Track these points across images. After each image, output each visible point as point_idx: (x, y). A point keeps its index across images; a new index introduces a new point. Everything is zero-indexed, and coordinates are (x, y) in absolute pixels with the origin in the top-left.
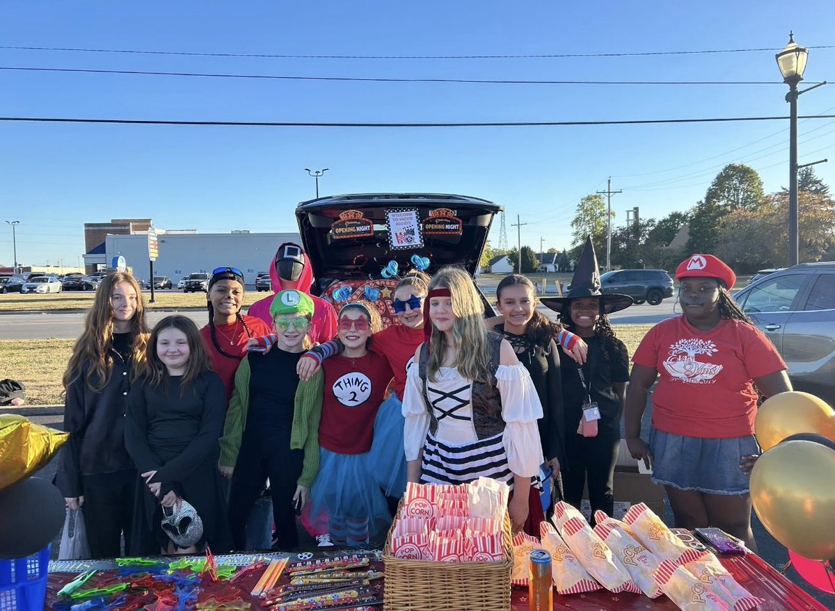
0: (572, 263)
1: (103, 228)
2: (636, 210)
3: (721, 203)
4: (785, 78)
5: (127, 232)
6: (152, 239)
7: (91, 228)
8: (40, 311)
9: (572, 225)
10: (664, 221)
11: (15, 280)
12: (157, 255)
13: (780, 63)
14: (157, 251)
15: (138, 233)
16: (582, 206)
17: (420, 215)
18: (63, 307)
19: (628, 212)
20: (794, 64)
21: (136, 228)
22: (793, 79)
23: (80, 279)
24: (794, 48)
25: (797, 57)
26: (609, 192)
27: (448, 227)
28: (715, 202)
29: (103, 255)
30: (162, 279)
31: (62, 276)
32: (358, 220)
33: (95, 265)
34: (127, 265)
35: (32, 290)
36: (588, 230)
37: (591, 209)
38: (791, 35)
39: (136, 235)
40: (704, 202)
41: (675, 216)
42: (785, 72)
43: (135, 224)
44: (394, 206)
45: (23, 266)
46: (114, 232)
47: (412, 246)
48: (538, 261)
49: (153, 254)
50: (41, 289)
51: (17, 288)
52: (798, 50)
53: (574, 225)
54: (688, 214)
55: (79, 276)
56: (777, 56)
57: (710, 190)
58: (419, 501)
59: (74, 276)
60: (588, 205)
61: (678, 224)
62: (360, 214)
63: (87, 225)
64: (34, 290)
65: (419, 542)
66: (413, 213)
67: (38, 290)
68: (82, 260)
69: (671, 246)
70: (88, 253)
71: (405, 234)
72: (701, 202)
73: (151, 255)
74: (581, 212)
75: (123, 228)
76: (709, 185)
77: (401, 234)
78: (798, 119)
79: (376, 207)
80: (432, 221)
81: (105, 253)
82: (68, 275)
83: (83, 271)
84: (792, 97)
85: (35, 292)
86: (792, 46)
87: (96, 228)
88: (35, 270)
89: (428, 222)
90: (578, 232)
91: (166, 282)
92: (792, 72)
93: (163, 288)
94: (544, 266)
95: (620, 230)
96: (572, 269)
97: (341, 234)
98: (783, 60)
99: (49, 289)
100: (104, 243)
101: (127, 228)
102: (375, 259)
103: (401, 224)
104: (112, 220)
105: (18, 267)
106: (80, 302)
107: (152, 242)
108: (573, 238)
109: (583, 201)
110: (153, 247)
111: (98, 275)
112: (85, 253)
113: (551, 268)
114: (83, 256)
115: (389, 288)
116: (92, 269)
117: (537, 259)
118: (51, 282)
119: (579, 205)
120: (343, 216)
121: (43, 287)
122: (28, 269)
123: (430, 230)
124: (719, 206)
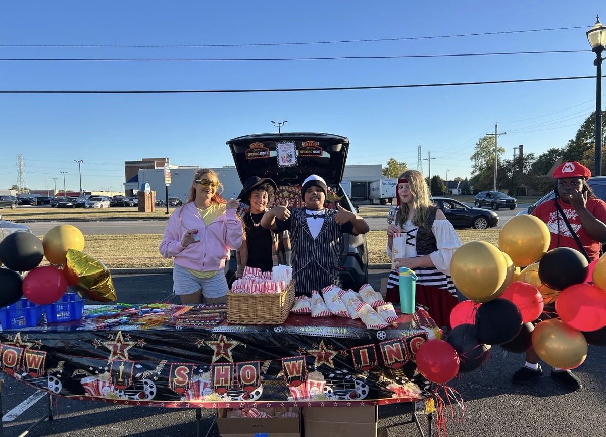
0: (471, 188)
1: (137, 165)
2: (521, 148)
3: (589, 141)
4: (593, 49)
5: (153, 167)
6: (167, 171)
7: (129, 165)
8: (96, 220)
9: (472, 159)
10: (544, 155)
11: (81, 200)
12: (170, 182)
13: (590, 38)
14: (170, 179)
15: (160, 168)
16: (479, 145)
17: (296, 145)
18: (110, 217)
19: (515, 149)
20: (599, 39)
21: (158, 165)
22: (598, 49)
23: (122, 199)
24: (599, 27)
25: (601, 34)
26: (496, 134)
27: (314, 152)
28: (583, 141)
29: (137, 183)
30: (175, 200)
31: (111, 198)
32: (260, 149)
33: (132, 191)
34: (151, 189)
35: (91, 207)
36: (484, 163)
37: (487, 147)
38: (598, 18)
39: (158, 169)
40: (574, 140)
41: (553, 152)
42: (593, 44)
43: (157, 162)
44: (281, 139)
45: (86, 191)
46: (144, 167)
47: (291, 165)
48: (446, 187)
49: (168, 181)
50: (97, 206)
51: (82, 205)
52: (602, 28)
53: (473, 160)
54: (563, 150)
55: (121, 197)
56: (587, 33)
57: (579, 131)
58: (250, 275)
59: (118, 197)
60: (484, 144)
61: (556, 158)
62: (262, 145)
63: (126, 163)
64: (93, 206)
65: (245, 288)
66: (292, 144)
67: (95, 206)
68: (124, 186)
69: (548, 175)
70: (127, 181)
71: (287, 157)
72: (572, 140)
73: (167, 182)
74: (479, 149)
75: (150, 164)
76: (580, 127)
77: (284, 157)
78: (602, 78)
79: (270, 141)
80: (305, 149)
81: (138, 182)
82: (114, 197)
83: (124, 194)
84: (598, 62)
85: (93, 208)
86: (598, 26)
87: (133, 165)
88: (93, 194)
89: (302, 149)
90: (476, 165)
91: (178, 202)
92: (598, 44)
93: (176, 206)
94: (450, 190)
95: (506, 162)
96: (472, 193)
97: (251, 156)
98: (591, 36)
99: (102, 206)
100: (138, 175)
101: (152, 164)
102: (277, 173)
103: (285, 151)
104: (143, 159)
105: (82, 192)
106: (120, 214)
107: (167, 173)
108: (472, 169)
109: (481, 141)
110: (167, 176)
111: (133, 196)
112: (125, 182)
113: (455, 192)
114: (124, 184)
115: (288, 191)
116: (130, 193)
117: (445, 185)
118: (103, 201)
119: (477, 144)
120: (252, 146)
121: (99, 204)
122: (90, 193)
123: (304, 154)
124: (586, 144)
